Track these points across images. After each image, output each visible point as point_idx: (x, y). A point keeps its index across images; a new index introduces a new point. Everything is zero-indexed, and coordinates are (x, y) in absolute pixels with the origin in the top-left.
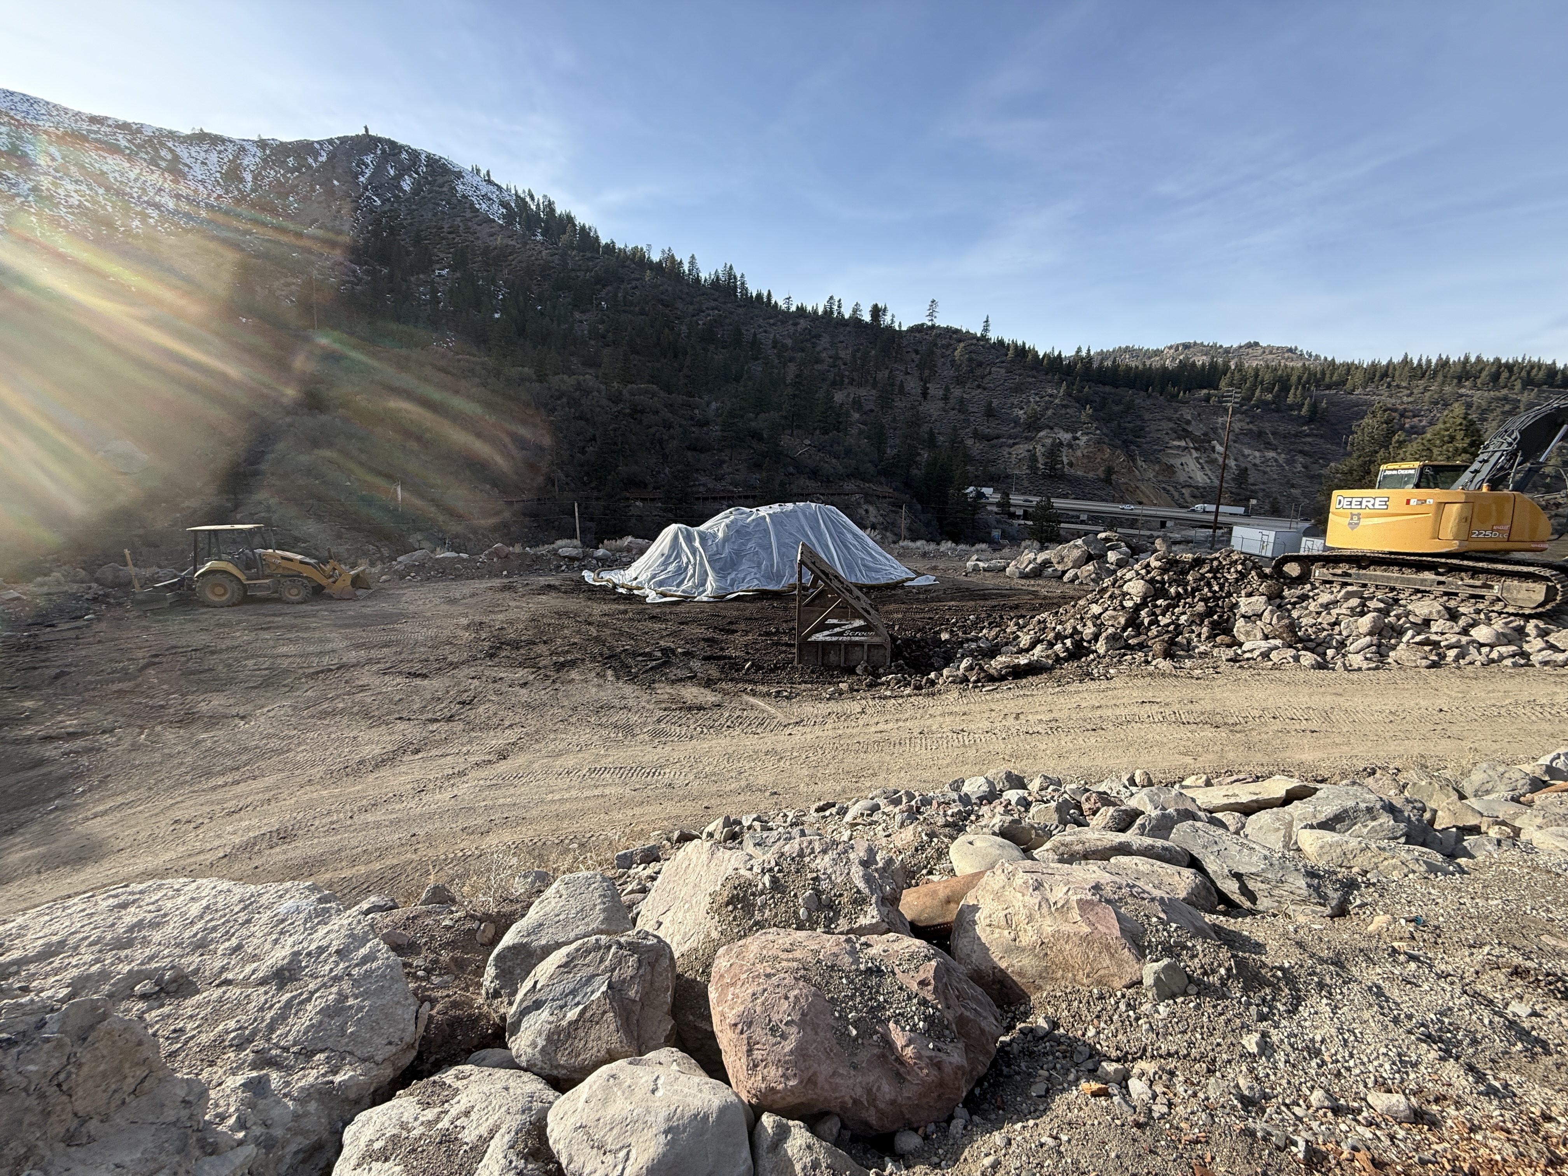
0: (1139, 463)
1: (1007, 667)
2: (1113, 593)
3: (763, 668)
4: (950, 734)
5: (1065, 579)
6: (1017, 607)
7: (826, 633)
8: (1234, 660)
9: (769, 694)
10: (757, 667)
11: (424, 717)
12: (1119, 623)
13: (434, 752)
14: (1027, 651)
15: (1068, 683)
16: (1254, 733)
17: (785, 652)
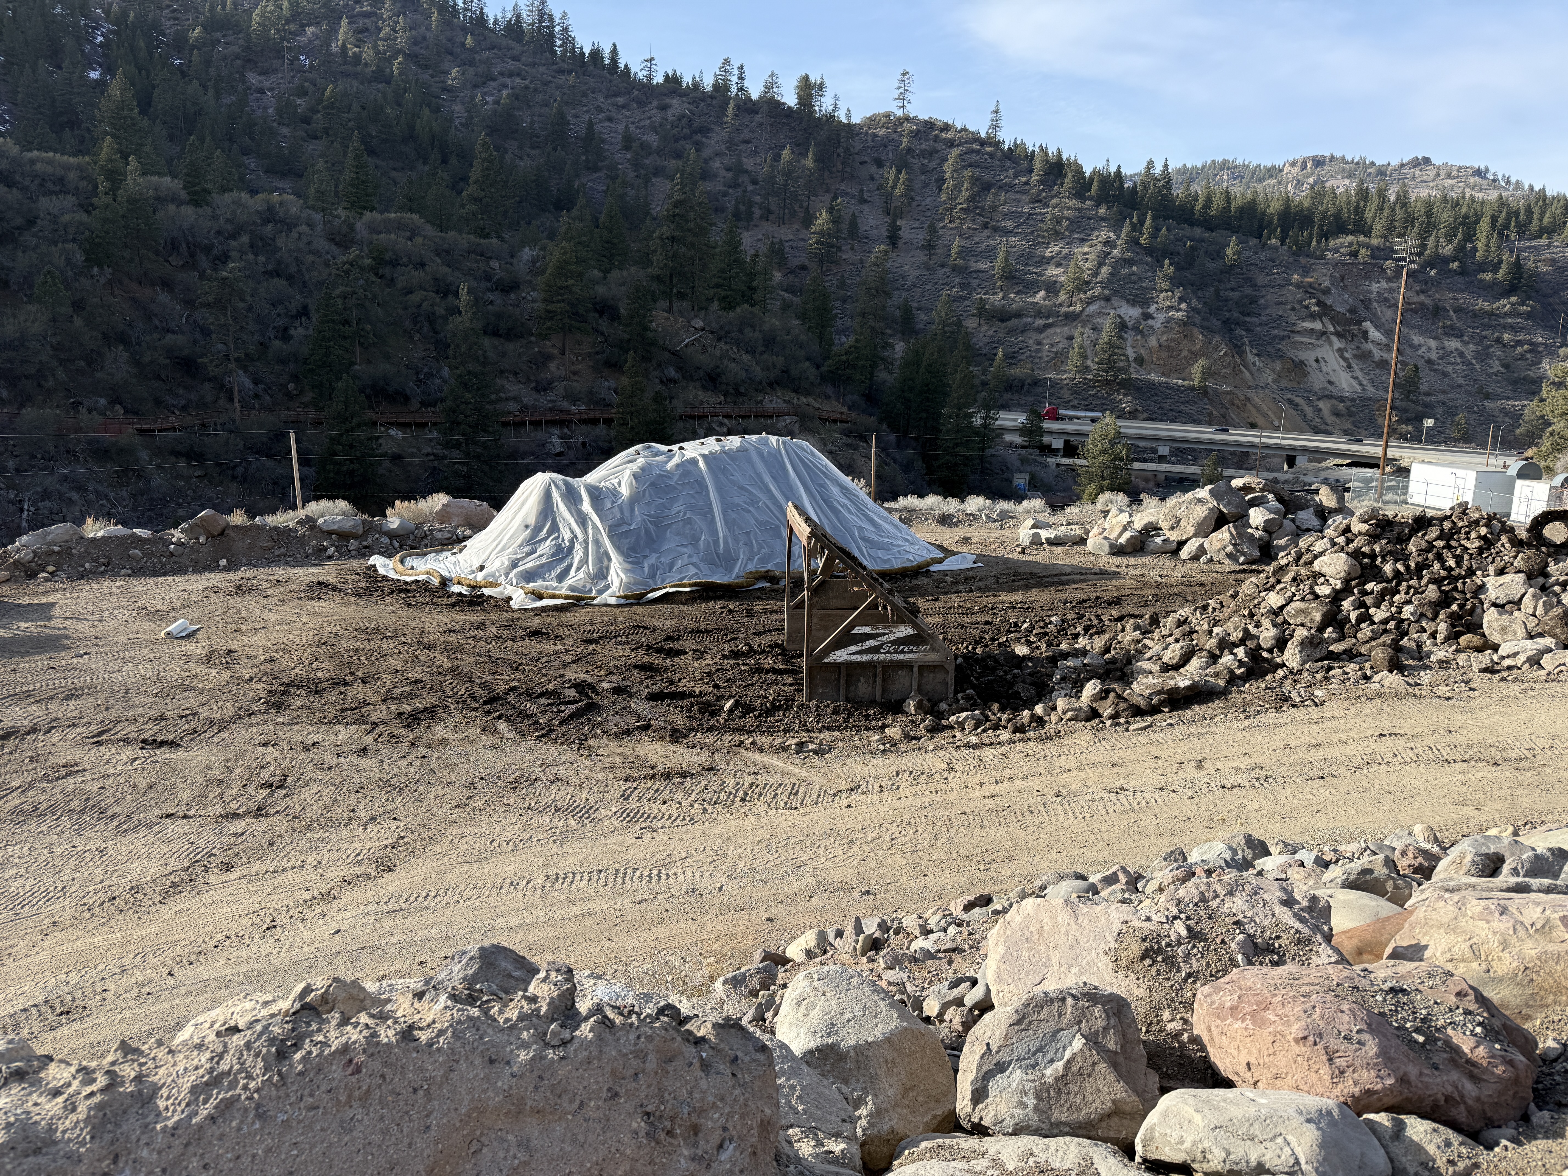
0: (1251, 358)
1: (1160, 692)
2: (1298, 574)
3: (753, 710)
4: (1106, 796)
5: (1184, 553)
6: (1116, 602)
7: (854, 648)
8: (1489, 670)
9: (786, 749)
10: (744, 708)
11: (210, 811)
12: (1312, 621)
13: (257, 867)
14: (1177, 667)
15: (1259, 713)
16: (1549, 770)
17: (775, 683)
